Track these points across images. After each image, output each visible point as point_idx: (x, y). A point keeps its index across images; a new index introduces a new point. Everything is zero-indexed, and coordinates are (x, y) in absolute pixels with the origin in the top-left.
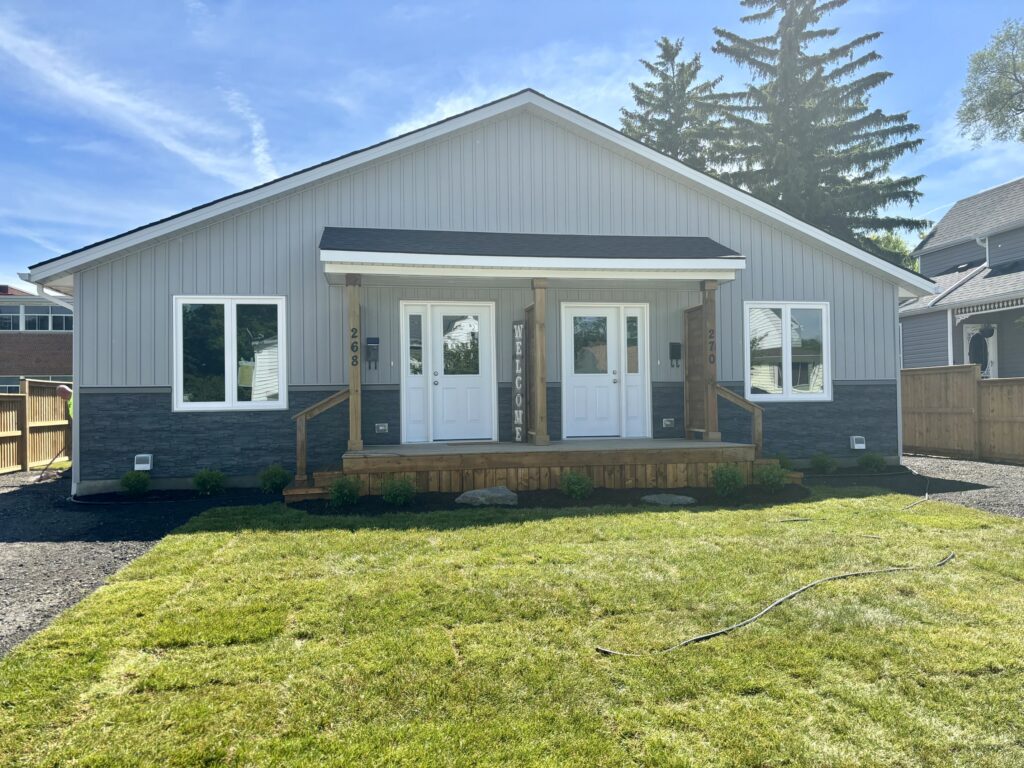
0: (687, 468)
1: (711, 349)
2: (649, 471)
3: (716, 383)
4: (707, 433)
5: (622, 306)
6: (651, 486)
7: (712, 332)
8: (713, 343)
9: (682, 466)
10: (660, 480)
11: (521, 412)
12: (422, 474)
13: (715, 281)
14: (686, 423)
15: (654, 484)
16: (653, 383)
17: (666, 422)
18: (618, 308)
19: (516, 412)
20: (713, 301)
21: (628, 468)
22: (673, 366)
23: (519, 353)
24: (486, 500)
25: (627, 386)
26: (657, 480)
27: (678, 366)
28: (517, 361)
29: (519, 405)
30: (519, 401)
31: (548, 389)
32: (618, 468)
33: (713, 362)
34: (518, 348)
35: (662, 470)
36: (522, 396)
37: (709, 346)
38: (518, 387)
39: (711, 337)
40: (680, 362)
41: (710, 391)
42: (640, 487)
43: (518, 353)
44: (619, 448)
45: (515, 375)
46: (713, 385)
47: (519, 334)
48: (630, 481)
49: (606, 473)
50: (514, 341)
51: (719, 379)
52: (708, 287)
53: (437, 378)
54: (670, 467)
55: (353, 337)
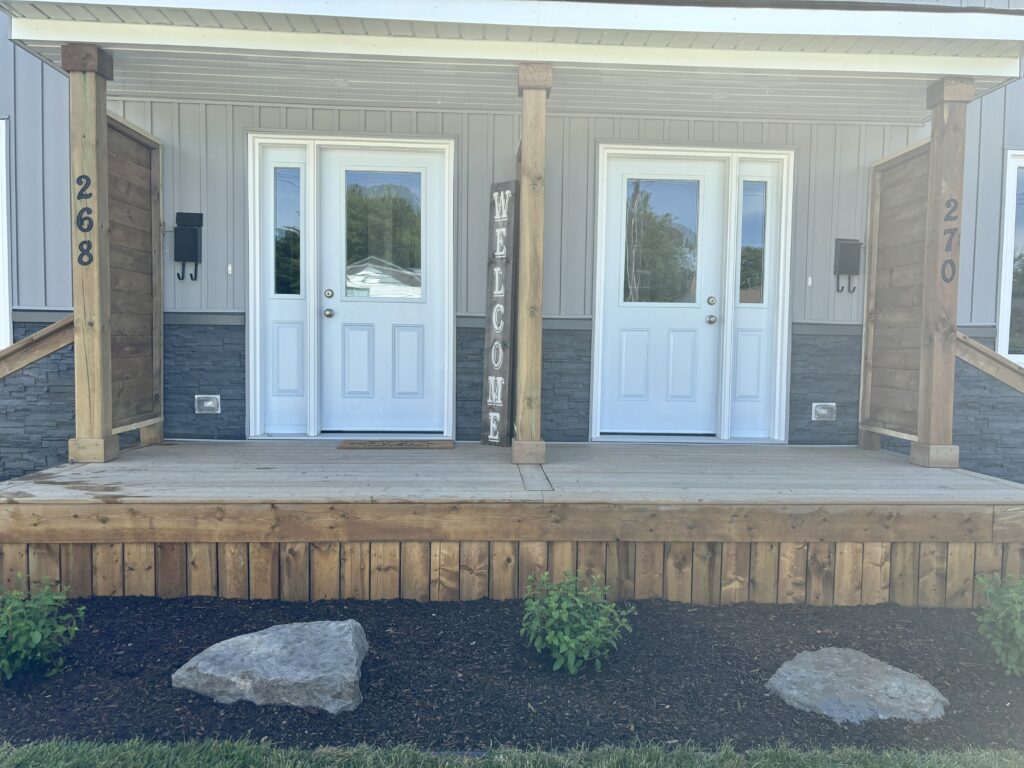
0: (890, 556)
1: (948, 248)
2: (788, 559)
3: (952, 329)
4: (924, 447)
5: (734, 155)
6: (790, 600)
7: (954, 205)
8: (953, 232)
9: (878, 550)
10: (816, 585)
11: (500, 379)
12: (170, 553)
13: (969, 79)
14: (864, 412)
15: (800, 593)
16: (794, 326)
17: (819, 410)
18: (725, 161)
19: (491, 379)
20: (959, 130)
21: (729, 550)
22: (839, 290)
23: (500, 253)
24: (256, 689)
25: (737, 331)
26: (806, 584)
27: (851, 290)
28: (497, 270)
29: (497, 366)
30: (497, 357)
31: (546, 333)
32: (703, 550)
33: (950, 279)
34: (500, 241)
35: (822, 558)
36: (504, 346)
37: (943, 239)
38: (498, 327)
39: (948, 218)
40: (856, 281)
41: (938, 346)
42: (758, 600)
43: (498, 253)
44: (707, 500)
45: (491, 303)
46: (946, 335)
47: (502, 214)
48: (735, 585)
49: (670, 562)
50: (492, 225)
51: (962, 319)
52: (949, 93)
53: (329, 304)
54: (846, 551)
55: (81, 196)
